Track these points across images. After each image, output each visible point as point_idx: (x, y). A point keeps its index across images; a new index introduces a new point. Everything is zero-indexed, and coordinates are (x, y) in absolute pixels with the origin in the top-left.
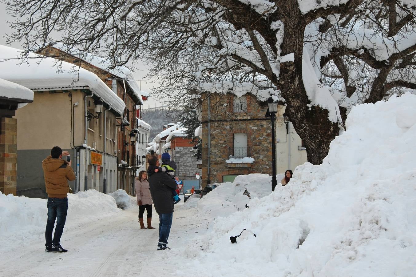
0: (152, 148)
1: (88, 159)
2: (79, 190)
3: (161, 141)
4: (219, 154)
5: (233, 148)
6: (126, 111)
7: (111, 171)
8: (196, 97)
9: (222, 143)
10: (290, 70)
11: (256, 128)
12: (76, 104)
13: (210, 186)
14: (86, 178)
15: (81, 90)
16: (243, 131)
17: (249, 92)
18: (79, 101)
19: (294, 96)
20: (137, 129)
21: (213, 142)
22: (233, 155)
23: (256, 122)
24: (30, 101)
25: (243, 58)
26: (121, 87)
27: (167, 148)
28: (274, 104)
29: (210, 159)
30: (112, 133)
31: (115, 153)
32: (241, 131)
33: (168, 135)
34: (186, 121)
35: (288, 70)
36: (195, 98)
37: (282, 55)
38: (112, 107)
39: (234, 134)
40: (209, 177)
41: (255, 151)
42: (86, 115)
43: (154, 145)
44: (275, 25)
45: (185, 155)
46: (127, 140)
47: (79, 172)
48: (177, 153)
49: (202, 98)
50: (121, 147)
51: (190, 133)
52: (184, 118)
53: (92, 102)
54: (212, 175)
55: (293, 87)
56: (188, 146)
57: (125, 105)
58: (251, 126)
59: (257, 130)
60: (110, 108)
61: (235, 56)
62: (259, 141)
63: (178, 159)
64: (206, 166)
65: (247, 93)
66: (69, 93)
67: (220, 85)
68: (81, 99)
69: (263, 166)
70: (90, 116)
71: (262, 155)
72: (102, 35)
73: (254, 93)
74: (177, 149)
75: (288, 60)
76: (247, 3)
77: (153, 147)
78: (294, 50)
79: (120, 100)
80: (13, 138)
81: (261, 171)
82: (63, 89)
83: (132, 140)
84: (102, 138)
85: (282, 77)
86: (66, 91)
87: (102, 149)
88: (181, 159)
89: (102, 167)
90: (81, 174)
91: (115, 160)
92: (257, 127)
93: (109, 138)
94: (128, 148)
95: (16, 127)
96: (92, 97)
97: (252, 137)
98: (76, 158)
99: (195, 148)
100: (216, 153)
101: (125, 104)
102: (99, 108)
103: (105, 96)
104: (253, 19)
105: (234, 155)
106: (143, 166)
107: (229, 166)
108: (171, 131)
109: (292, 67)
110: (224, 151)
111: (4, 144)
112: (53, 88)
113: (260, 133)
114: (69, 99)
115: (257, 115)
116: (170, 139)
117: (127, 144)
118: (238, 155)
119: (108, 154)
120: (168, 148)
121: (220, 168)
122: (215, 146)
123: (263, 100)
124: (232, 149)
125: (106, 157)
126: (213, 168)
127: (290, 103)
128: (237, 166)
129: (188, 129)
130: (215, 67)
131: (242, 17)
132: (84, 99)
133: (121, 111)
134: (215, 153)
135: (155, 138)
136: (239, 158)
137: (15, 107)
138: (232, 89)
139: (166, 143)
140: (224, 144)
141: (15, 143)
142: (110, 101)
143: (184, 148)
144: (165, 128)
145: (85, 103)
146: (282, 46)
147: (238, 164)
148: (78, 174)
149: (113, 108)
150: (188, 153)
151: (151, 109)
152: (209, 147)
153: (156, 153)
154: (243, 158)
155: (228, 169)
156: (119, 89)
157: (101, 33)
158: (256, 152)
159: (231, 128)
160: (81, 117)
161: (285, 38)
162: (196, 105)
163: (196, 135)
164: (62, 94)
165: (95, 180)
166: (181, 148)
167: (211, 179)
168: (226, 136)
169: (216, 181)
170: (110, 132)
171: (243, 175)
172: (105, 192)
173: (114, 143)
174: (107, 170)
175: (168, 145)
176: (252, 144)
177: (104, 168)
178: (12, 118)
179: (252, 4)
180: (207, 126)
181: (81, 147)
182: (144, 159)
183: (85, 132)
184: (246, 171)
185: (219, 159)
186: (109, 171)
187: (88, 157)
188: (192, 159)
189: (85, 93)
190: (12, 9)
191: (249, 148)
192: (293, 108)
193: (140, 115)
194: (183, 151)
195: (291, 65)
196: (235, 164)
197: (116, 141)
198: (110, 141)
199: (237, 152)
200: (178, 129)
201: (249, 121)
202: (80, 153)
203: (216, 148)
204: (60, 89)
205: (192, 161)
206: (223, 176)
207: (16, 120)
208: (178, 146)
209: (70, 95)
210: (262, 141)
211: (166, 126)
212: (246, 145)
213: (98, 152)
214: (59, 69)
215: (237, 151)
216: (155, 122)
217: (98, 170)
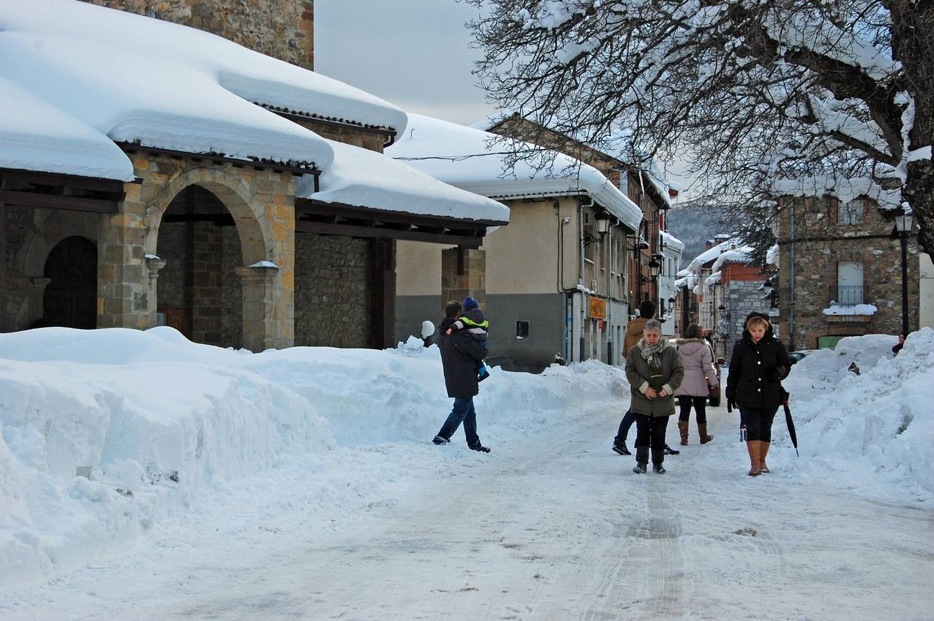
0: (685, 282)
1: (585, 310)
2: (572, 361)
3: (702, 271)
4: (811, 299)
5: (837, 287)
6: (644, 224)
7: (619, 327)
8: (769, 205)
9: (816, 280)
10: (923, 174)
11: (881, 252)
12: (566, 220)
13: (795, 356)
14: (582, 341)
15: (575, 197)
16: (857, 258)
17: (864, 194)
18: (571, 214)
19: (932, 214)
20: (662, 254)
21: (799, 278)
22: (837, 301)
23: (880, 242)
24: (505, 223)
25: (852, 138)
26: (635, 182)
27: (714, 283)
28: (907, 218)
29: (794, 307)
30: (621, 264)
31: (625, 297)
32: (851, 257)
33: (716, 259)
34: (750, 236)
35: (919, 172)
36: (767, 207)
37: (911, 148)
38: (621, 220)
39: (840, 263)
40: (792, 339)
41: (878, 292)
42: (582, 238)
43: (688, 276)
44: (901, 98)
45: (748, 297)
46: (645, 273)
47: (572, 331)
48: (733, 292)
49: (778, 205)
50: (634, 286)
51: (759, 256)
52: (746, 230)
53: (591, 215)
54: (798, 335)
55: (930, 199)
56: (755, 280)
57: (643, 214)
58: (871, 249)
59: (883, 255)
60: (618, 222)
61: (837, 134)
62: (887, 274)
63: (734, 304)
64: (786, 320)
65: (861, 196)
66: (555, 201)
67: (811, 185)
68: (575, 211)
69: (893, 319)
70: (588, 238)
71: (891, 300)
72: (615, 115)
73: (873, 195)
74: (733, 285)
75: (921, 158)
76: (854, 65)
77: (686, 280)
78: (931, 141)
79: (635, 208)
80: (480, 281)
81: (889, 329)
82: (546, 195)
83: (654, 274)
84: (605, 272)
85: (911, 183)
86: (550, 199)
87: (605, 292)
88: (740, 303)
89: (606, 322)
90: (574, 333)
91: (625, 308)
92: (883, 250)
93: (616, 273)
94: (646, 288)
95: (484, 264)
96: (591, 207)
97: (873, 267)
98: (567, 308)
99: (768, 284)
100: (806, 297)
101: (643, 212)
102: (603, 226)
103: (612, 203)
104: (863, 89)
105: (840, 300)
106: (670, 317)
107: (829, 320)
108: (722, 252)
109: (928, 168)
110: (819, 294)
111: (468, 290)
112: (529, 194)
113: (887, 261)
114: (555, 211)
115: (882, 229)
116: (720, 266)
117: (644, 280)
118: (845, 300)
119: (614, 300)
120: (716, 284)
121: (813, 324)
122: (804, 284)
123: (888, 207)
124: (834, 289)
125: (612, 304)
126: (800, 324)
127: (925, 225)
128: (844, 320)
129: (753, 249)
130: (801, 155)
131: (845, 86)
132: (579, 211)
133: (635, 224)
134: (804, 296)
135: (691, 264)
136: (849, 305)
137: (482, 233)
138: (832, 190)
139: (711, 274)
140: (820, 281)
141: (482, 288)
142: (619, 210)
143: (747, 282)
144: (709, 246)
145: (580, 217)
146: (911, 134)
147: (845, 316)
148: (570, 333)
149: (623, 221)
150: (754, 291)
151: (680, 204)
152: (792, 286)
153: (692, 291)
154: (854, 305)
155: (827, 326)
156: (631, 185)
157: (613, 113)
158: (880, 295)
159: (833, 252)
160: (575, 241)
161: (916, 122)
162: (769, 218)
163: (769, 261)
164: (543, 203)
165: (595, 344)
166: (741, 283)
167: (797, 342)
168: (824, 266)
169: (805, 347)
170: (618, 262)
171: (852, 336)
172: (610, 362)
173: (623, 279)
174: (613, 326)
175: (715, 276)
176: (872, 280)
177: (608, 323)
178: (478, 249)
179: (862, 65)
180: (789, 250)
181: (575, 290)
182: (672, 303)
183: (580, 266)
184: (861, 329)
185: (811, 308)
186: (615, 328)
187: (585, 306)
188: (761, 303)
189: (580, 201)
190: (492, 96)
191: (866, 288)
192: (931, 233)
193: (665, 224)
194: (745, 288)
195: (926, 165)
196: (841, 316)
197: (626, 277)
198: (618, 277)
199: (845, 296)
200: (734, 248)
201: (867, 240)
202: (572, 300)
203: (805, 288)
204: (541, 196)
205: (761, 307)
206: (818, 338)
207: (484, 252)
208: (734, 280)
209: (557, 206)
210: (892, 274)
211: (712, 241)
212: (861, 283)
213: (599, 296)
214: (549, 172)
215: (843, 295)
216: (689, 230)
217: (600, 327)
